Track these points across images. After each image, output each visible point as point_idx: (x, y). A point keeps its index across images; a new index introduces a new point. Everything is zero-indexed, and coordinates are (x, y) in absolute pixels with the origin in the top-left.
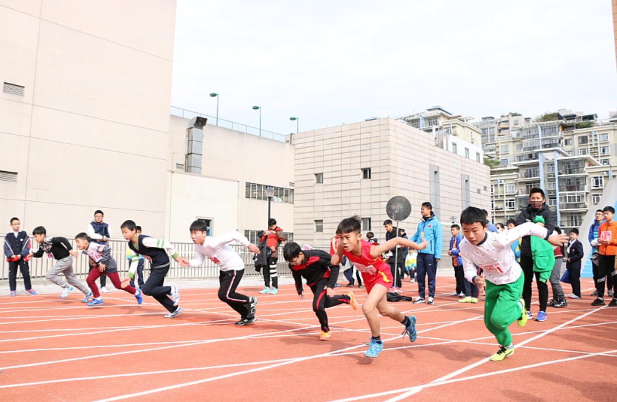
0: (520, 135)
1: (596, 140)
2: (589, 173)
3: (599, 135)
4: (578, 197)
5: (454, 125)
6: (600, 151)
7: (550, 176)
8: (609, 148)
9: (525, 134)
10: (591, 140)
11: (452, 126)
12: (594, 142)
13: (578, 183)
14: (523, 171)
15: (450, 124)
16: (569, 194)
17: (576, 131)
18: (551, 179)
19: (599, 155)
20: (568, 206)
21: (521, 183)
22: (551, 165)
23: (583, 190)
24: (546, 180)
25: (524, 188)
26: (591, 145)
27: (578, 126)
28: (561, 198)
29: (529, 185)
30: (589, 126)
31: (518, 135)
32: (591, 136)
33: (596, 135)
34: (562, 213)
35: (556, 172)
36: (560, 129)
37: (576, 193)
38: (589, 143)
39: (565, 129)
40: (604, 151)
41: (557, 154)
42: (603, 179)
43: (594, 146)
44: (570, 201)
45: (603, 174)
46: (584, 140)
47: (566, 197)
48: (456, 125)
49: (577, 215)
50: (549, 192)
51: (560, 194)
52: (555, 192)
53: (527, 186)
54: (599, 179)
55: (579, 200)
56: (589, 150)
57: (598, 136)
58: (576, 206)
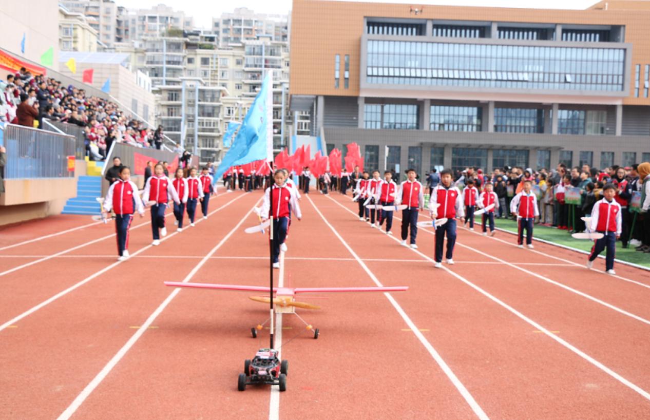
0: (143, 46)
1: (217, 63)
2: (224, 103)
3: (221, 59)
4: (214, 123)
5: (75, 27)
6: (219, 74)
7: (190, 102)
8: (228, 73)
9: (148, 46)
10: (212, 63)
11: (73, 27)
12: (214, 65)
13: (213, 110)
14: (166, 95)
15: (70, 25)
16: (206, 120)
17: (199, 51)
18: (191, 104)
19: (219, 78)
20: (204, 130)
21: (163, 106)
22: (191, 91)
23: (218, 116)
24: (187, 105)
25: (165, 110)
26: (212, 67)
27: (201, 47)
28: (199, 123)
29: (170, 107)
30: (211, 48)
31: (141, 46)
32: (212, 58)
33: (217, 59)
34: (199, 136)
35: (197, 99)
36: (184, 47)
37: (212, 119)
38: (210, 65)
39: (189, 47)
40: (223, 74)
41: (199, 83)
42: (234, 109)
43: (215, 69)
44: (207, 125)
45: (234, 105)
46: (205, 61)
47: (210, 123)
48: (78, 27)
49: (211, 139)
50: (188, 116)
51: (199, 120)
52: (194, 116)
53: (169, 109)
54: (231, 109)
55: (214, 126)
56: (210, 72)
57: (219, 60)
58: (212, 130)
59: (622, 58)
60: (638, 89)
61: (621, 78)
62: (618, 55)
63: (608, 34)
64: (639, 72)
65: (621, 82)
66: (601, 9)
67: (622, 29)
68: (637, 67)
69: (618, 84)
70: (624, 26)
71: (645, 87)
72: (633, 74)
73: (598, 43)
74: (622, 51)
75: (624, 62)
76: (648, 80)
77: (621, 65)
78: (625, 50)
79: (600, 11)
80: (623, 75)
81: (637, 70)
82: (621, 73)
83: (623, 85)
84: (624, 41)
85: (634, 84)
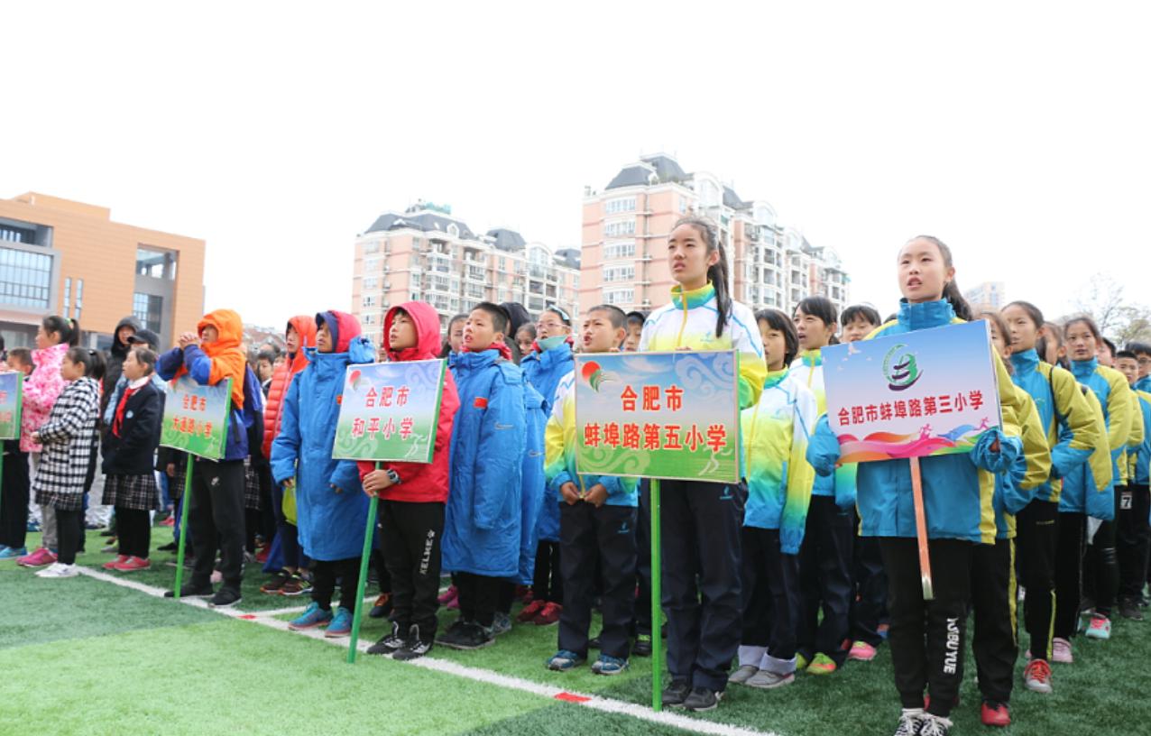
59: (47, 268)
60: (69, 308)
61: (45, 292)
62: (44, 263)
63: (32, 235)
64: (70, 288)
65: (45, 297)
66: (26, 202)
67: (50, 230)
68: (68, 281)
69: (41, 299)
70: (52, 227)
71: (76, 307)
72: (62, 288)
73: (18, 244)
74: (48, 259)
75: (51, 272)
76: (81, 299)
77: (47, 275)
78: (52, 257)
79: (24, 204)
80: (49, 289)
81: (68, 284)
82: (46, 285)
83: (48, 301)
84: (51, 245)
85: (63, 302)
